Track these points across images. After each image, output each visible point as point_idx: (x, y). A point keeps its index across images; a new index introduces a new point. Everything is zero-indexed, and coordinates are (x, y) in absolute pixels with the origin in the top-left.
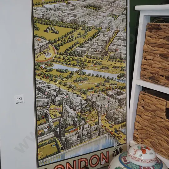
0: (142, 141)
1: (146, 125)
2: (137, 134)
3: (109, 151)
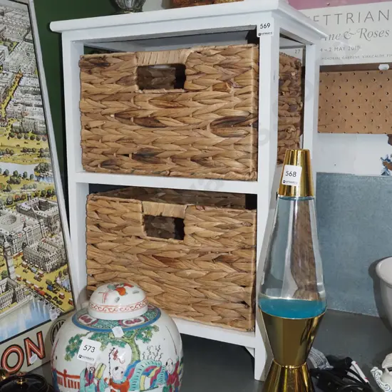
1: (110, 261)
2: (95, 285)
3: (41, 332)
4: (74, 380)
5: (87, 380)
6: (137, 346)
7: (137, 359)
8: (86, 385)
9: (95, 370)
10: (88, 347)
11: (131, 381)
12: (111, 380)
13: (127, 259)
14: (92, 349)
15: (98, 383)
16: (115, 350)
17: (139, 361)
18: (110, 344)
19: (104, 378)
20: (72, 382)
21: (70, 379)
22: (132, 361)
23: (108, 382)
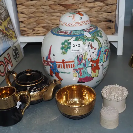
0: (33, 31)
1: (33, 11)
2: (24, 27)
3: (8, 53)
4: (70, 64)
5: (79, 62)
6: (99, 40)
7: (101, 46)
8: (78, 65)
9: (82, 56)
10: (76, 45)
11: (100, 58)
12: (91, 59)
13: (43, 9)
14: (78, 45)
15: (85, 62)
16: (90, 44)
17: (102, 47)
18: (87, 41)
19: (88, 59)
20: (69, 65)
21: (68, 64)
22: (99, 48)
23: (90, 60)
